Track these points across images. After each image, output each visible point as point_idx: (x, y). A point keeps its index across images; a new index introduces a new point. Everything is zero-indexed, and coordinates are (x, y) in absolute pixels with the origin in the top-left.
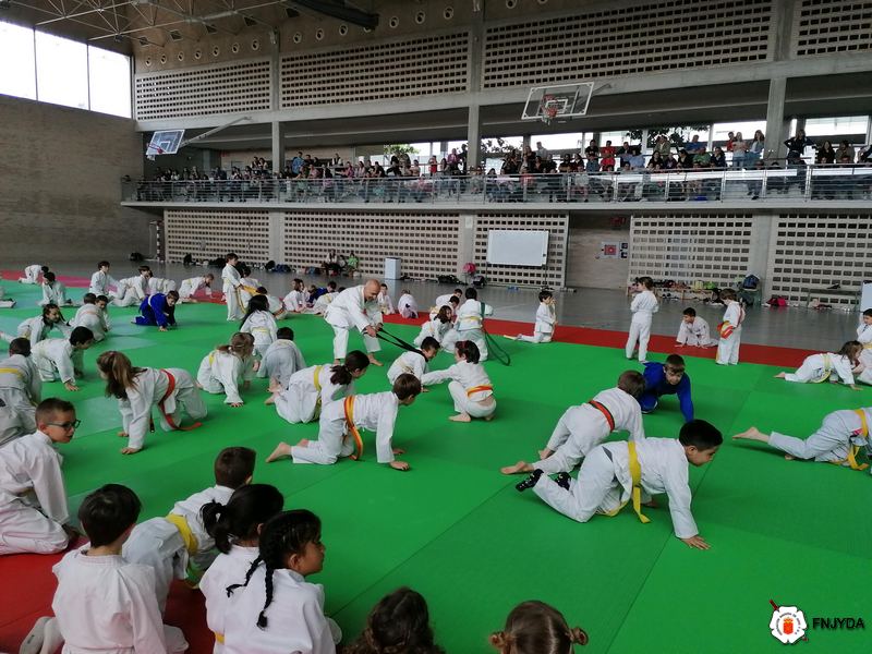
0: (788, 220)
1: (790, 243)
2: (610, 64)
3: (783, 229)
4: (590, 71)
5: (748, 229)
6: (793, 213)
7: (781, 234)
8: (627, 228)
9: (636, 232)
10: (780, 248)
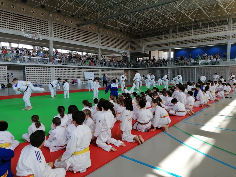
0: (56, 68)
1: (57, 73)
3: (56, 70)
4: (8, 27)
5: (50, 70)
6: (57, 67)
7: (56, 71)
10: (56, 74)
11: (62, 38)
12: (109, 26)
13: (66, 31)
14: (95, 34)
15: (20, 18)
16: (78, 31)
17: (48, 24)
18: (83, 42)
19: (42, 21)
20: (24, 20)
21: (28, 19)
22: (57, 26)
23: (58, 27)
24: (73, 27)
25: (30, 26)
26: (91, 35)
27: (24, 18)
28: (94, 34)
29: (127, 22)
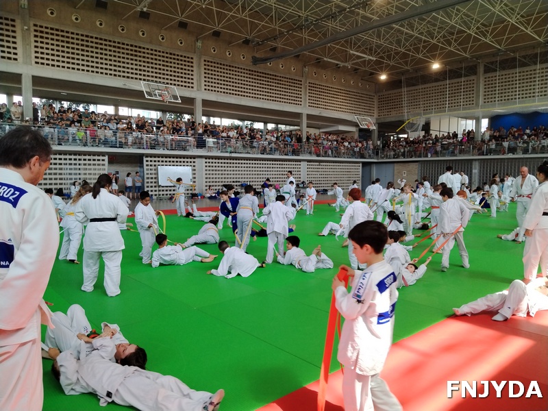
0: (208, 160)
1: (209, 170)
2: (124, 72)
3: (206, 164)
4: (113, 72)
5: (194, 164)
7: (206, 166)
8: (143, 163)
9: (147, 165)
10: (207, 172)
11: (222, 94)
12: (329, 60)
13: (230, 78)
14: (296, 82)
15: (136, 53)
16: (258, 76)
17: (192, 62)
18: (266, 101)
19: (181, 56)
20: (144, 57)
21: (152, 54)
22: (212, 66)
23: (213, 68)
24: (246, 68)
25: (156, 68)
26: (286, 83)
27: (144, 53)
28: (293, 81)
29: (370, 51)
